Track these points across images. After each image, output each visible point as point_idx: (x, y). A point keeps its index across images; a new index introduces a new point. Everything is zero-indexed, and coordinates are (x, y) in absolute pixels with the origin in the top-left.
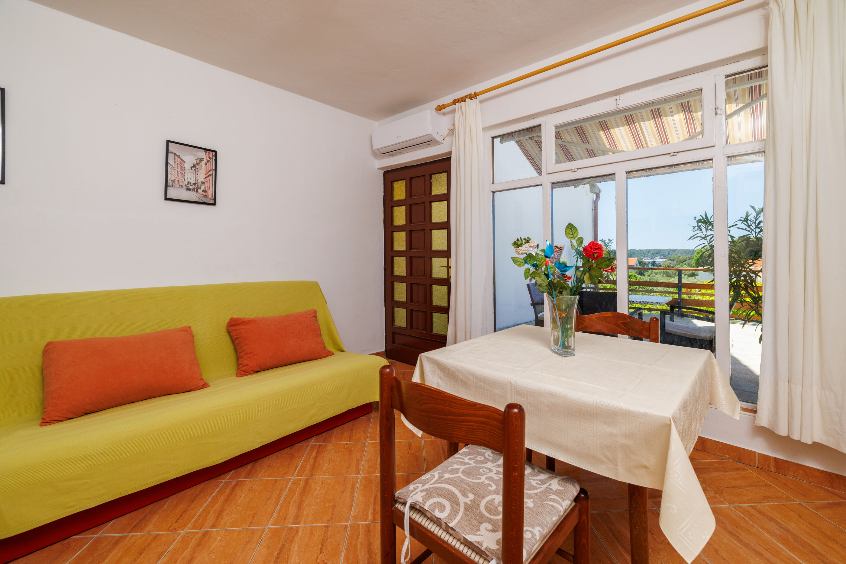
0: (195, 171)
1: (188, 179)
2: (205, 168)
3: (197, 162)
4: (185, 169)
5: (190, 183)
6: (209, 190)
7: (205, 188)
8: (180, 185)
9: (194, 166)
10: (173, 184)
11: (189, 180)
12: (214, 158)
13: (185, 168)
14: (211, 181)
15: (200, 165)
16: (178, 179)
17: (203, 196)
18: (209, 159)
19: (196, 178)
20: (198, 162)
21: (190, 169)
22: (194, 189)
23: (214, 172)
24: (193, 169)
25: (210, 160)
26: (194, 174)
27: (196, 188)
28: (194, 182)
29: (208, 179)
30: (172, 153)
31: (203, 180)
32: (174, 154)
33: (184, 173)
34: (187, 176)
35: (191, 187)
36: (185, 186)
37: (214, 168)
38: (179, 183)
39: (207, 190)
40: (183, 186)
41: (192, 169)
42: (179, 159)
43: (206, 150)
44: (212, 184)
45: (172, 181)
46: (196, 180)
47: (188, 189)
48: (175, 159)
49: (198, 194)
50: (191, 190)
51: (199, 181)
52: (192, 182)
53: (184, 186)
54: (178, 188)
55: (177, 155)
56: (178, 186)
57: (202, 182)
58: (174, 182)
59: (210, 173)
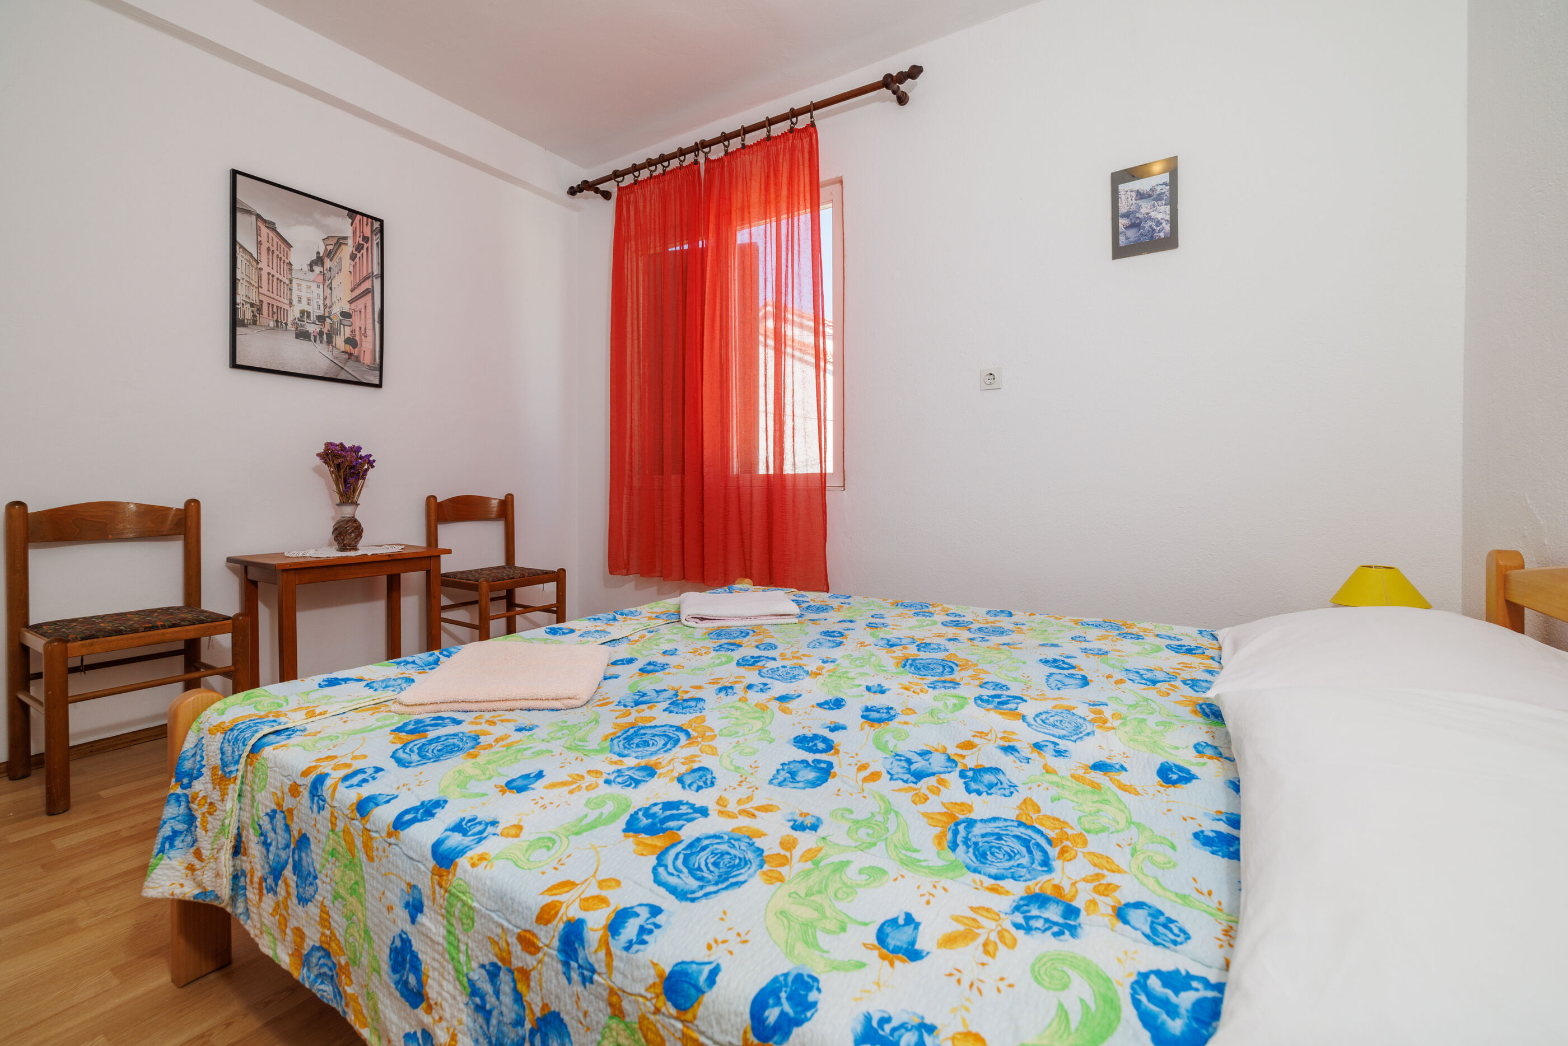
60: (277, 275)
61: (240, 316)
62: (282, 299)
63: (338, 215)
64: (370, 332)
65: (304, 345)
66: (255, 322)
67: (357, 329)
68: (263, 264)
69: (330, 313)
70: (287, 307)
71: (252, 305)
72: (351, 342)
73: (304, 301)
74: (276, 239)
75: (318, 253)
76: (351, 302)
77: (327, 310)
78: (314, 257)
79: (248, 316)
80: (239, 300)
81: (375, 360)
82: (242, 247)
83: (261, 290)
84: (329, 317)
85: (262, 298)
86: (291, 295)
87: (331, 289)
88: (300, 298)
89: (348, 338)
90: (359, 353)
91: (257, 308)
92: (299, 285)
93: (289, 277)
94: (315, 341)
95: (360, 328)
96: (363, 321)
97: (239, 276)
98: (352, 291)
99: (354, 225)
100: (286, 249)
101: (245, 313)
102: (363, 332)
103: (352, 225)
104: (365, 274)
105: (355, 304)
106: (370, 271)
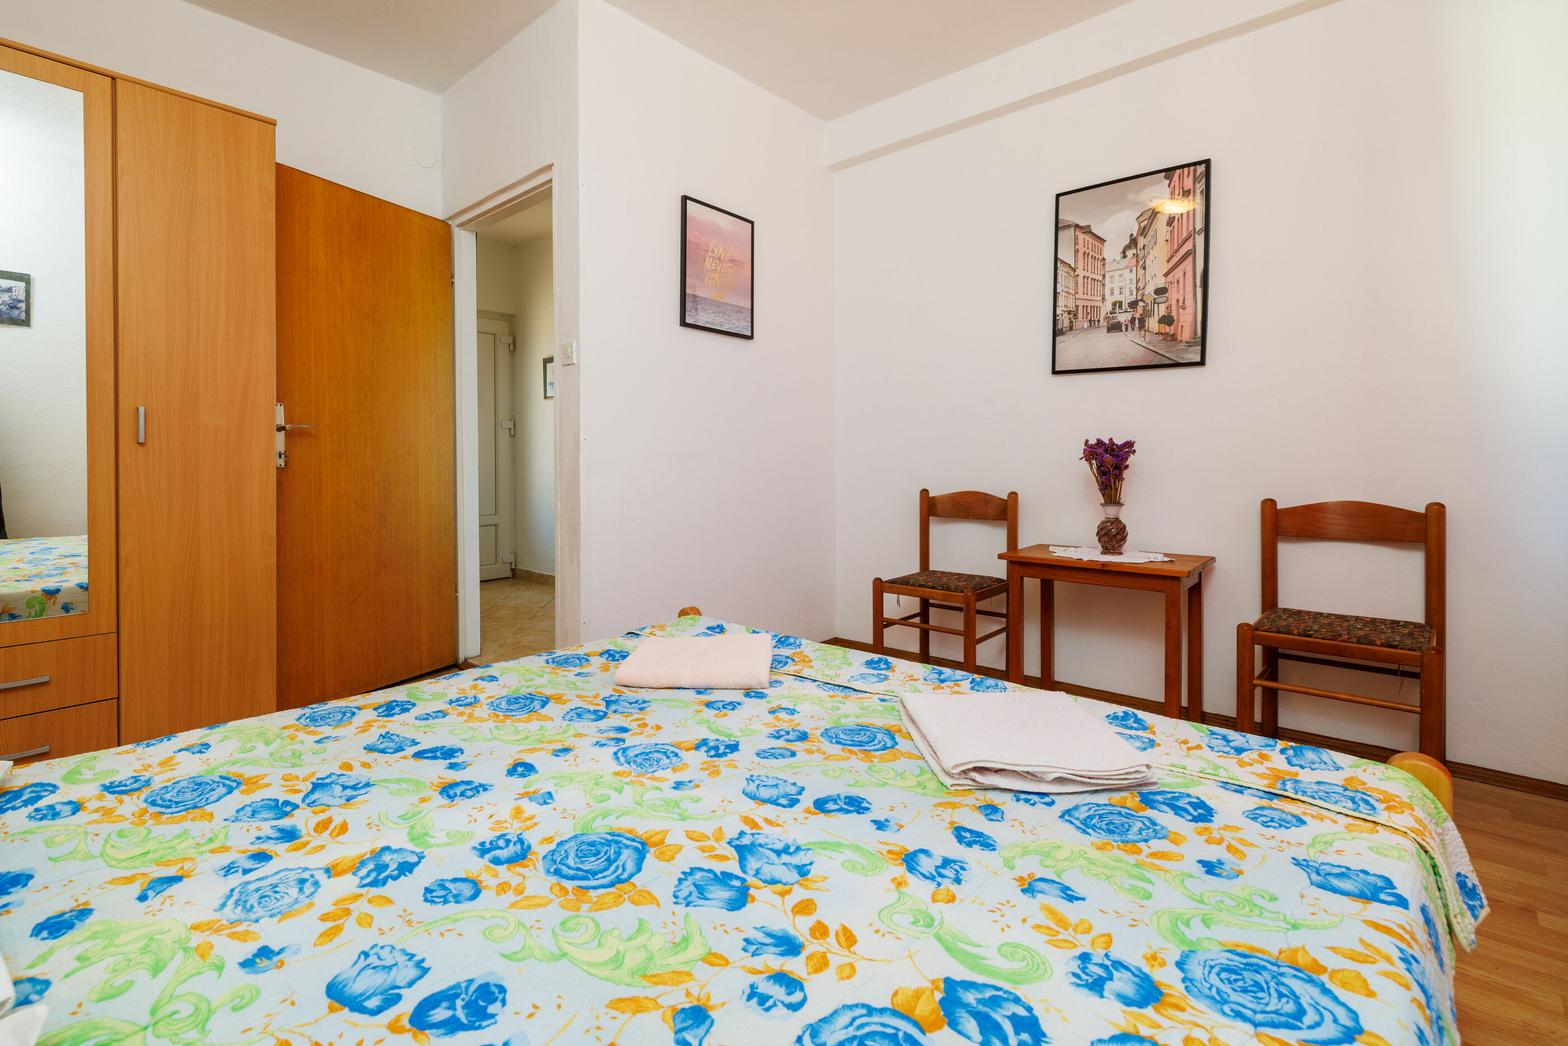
60: (1091, 276)
61: (1060, 327)
62: (1095, 298)
63: (1151, 184)
64: (1189, 302)
65: (1116, 337)
66: (1071, 328)
67: (1174, 303)
68: (1080, 272)
69: (1143, 295)
70: (1100, 304)
71: (1069, 313)
72: (1167, 320)
73: (1117, 291)
74: (1091, 241)
75: (1132, 235)
76: (1166, 275)
77: (1140, 292)
78: (1127, 241)
79: (1066, 323)
80: (1059, 311)
81: (1196, 334)
82: (1063, 262)
83: (1077, 296)
84: (1142, 300)
85: (1078, 303)
86: (1104, 290)
87: (1144, 268)
88: (1112, 290)
89: (1164, 316)
90: (1176, 331)
91: (1073, 314)
92: (1112, 277)
93: (1103, 272)
94: (1126, 330)
95: (1178, 301)
96: (1181, 292)
97: (1059, 290)
98: (1168, 261)
99: (1172, 185)
100: (1100, 246)
101: (1064, 322)
102: (1181, 304)
103: (1169, 186)
104: (1185, 235)
105: (1172, 274)
106: (1191, 229)
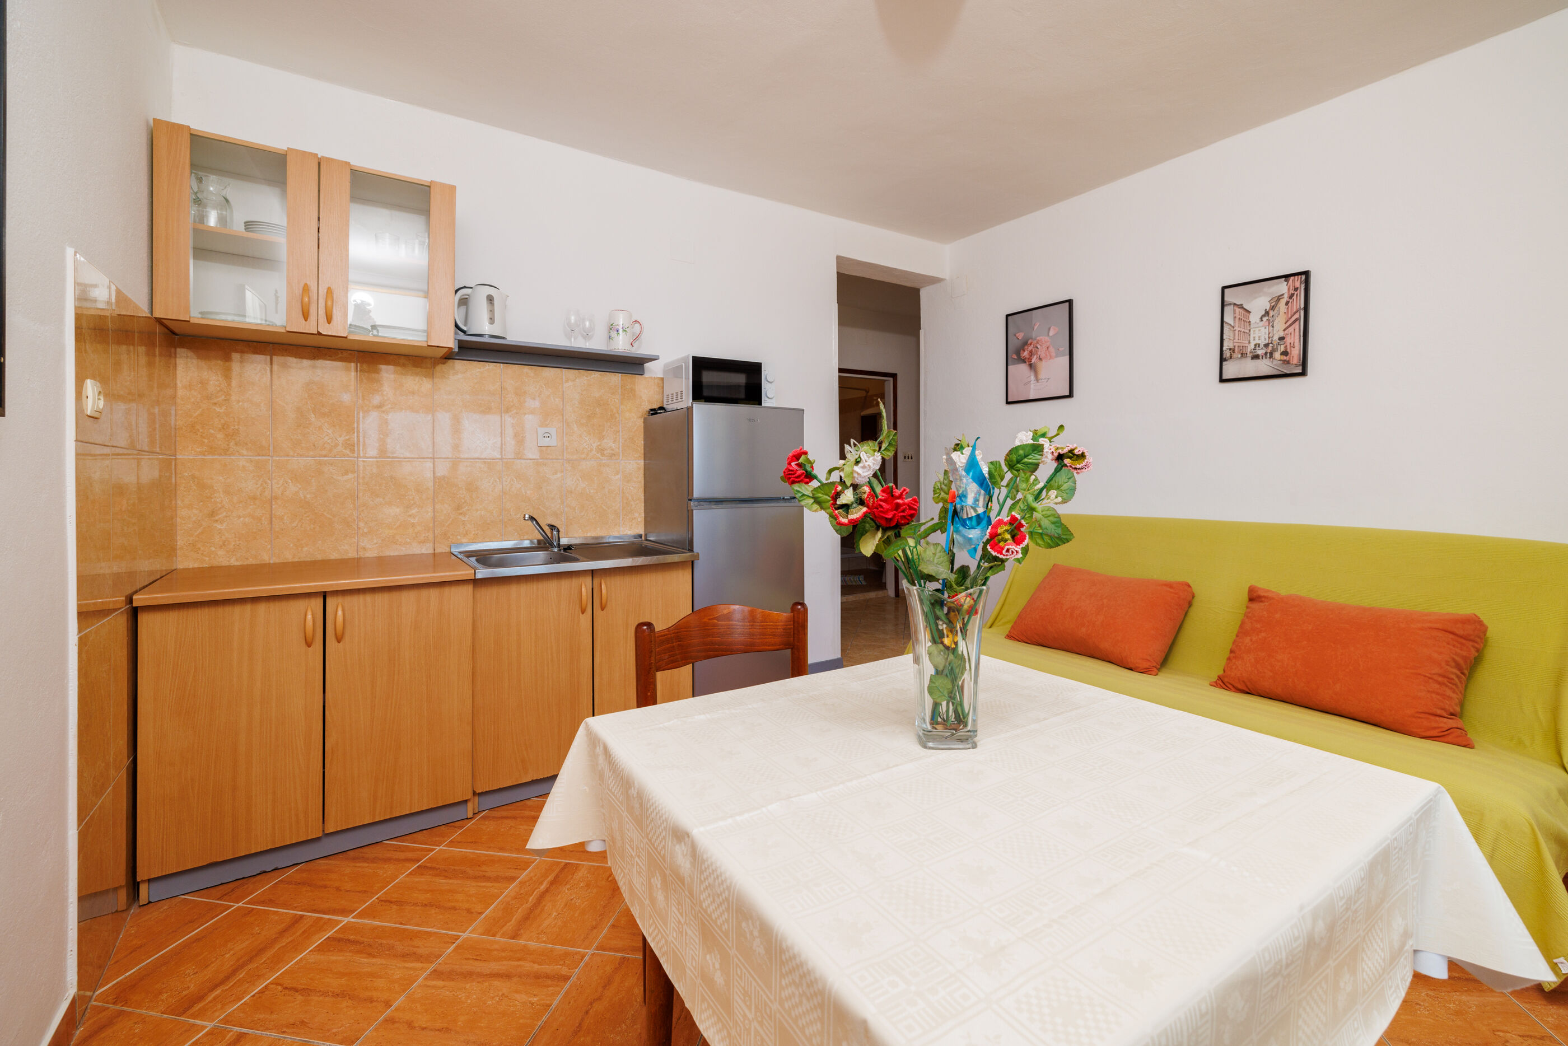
0: (1268, 322)
1: (1254, 340)
2: (1286, 311)
3: (1271, 306)
4: (1250, 325)
5: (1259, 345)
6: (1292, 349)
7: (1286, 347)
8: (1242, 354)
9: (1267, 313)
10: (1231, 354)
11: (1257, 341)
12: (1303, 286)
13: (1250, 322)
14: (1297, 330)
15: (1277, 309)
16: (1239, 345)
17: (1281, 362)
18: (1293, 292)
19: (1269, 334)
20: (1272, 304)
21: (1258, 320)
22: (1266, 354)
23: (1302, 312)
24: (1265, 319)
25: (1296, 293)
26: (1265, 328)
27: (1269, 351)
28: (1266, 342)
29: (1291, 329)
30: (1230, 304)
31: (1282, 334)
32: (1232, 305)
33: (1248, 332)
34: (1254, 335)
35: (1260, 352)
36: (1251, 352)
37: (1302, 306)
38: (1240, 350)
39: (1288, 350)
40: (1246, 354)
41: (1262, 320)
42: (1241, 310)
43: (1287, 277)
44: (1300, 336)
45: (1230, 349)
46: (1269, 338)
47: (1256, 357)
48: (1235, 313)
49: (1272, 362)
50: (1261, 357)
51: (1276, 338)
52: (1262, 342)
53: (1248, 353)
54: (1240, 358)
55: (1238, 305)
56: (1239, 356)
57: (1282, 339)
58: (1234, 351)
59: (1296, 316)
